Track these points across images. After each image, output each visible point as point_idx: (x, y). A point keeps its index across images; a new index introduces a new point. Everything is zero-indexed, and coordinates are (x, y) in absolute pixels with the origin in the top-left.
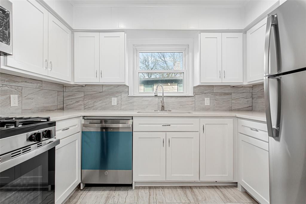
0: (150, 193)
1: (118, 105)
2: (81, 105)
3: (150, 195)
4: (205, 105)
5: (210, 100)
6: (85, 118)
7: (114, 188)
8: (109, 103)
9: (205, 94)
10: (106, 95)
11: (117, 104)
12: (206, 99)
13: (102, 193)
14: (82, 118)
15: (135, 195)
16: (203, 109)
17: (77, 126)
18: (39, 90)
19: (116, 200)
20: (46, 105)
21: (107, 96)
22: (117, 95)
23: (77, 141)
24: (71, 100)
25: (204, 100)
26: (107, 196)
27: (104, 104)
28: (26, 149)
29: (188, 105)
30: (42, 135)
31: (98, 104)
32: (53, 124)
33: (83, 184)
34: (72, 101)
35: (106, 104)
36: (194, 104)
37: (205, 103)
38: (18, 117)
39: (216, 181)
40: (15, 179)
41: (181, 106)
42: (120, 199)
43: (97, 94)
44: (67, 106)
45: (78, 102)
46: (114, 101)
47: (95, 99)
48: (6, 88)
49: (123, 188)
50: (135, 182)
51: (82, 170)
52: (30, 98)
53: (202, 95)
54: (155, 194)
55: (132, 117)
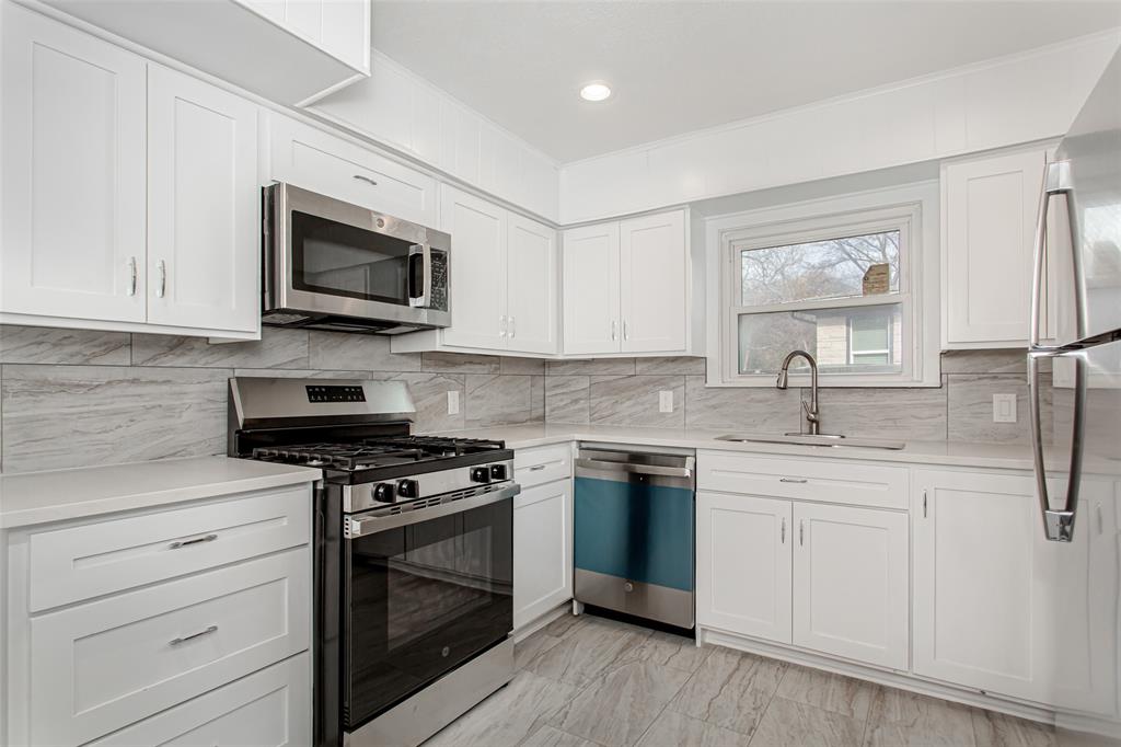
0: (739, 664)
1: (677, 413)
2: (583, 410)
3: (737, 669)
4: (995, 420)
5: (1018, 401)
6: (584, 445)
7: (650, 631)
8: (651, 408)
9: (995, 378)
10: (645, 384)
11: (675, 409)
12: (996, 398)
13: (618, 634)
14: (574, 445)
15: (697, 658)
16: (986, 435)
17: (563, 463)
18: (493, 376)
19: (645, 654)
20: (506, 410)
21: (648, 388)
22: (673, 384)
23: (563, 497)
24: (559, 398)
25: (992, 402)
26: (627, 641)
27: (640, 408)
28: (469, 492)
29: (920, 418)
30: (490, 473)
31: (626, 408)
32: (510, 455)
33: (579, 602)
34: (562, 400)
35: (645, 410)
36: (944, 417)
37: (992, 413)
38: (460, 438)
39: (983, 693)
40: (464, 532)
41: (890, 423)
42: (657, 654)
43: (621, 382)
44: (552, 411)
45: (576, 401)
46: (666, 400)
47: (616, 394)
48: (442, 379)
49: (673, 637)
50: (703, 629)
51: (577, 569)
52: (478, 397)
53: (982, 382)
54: (753, 670)
55: (695, 449)
